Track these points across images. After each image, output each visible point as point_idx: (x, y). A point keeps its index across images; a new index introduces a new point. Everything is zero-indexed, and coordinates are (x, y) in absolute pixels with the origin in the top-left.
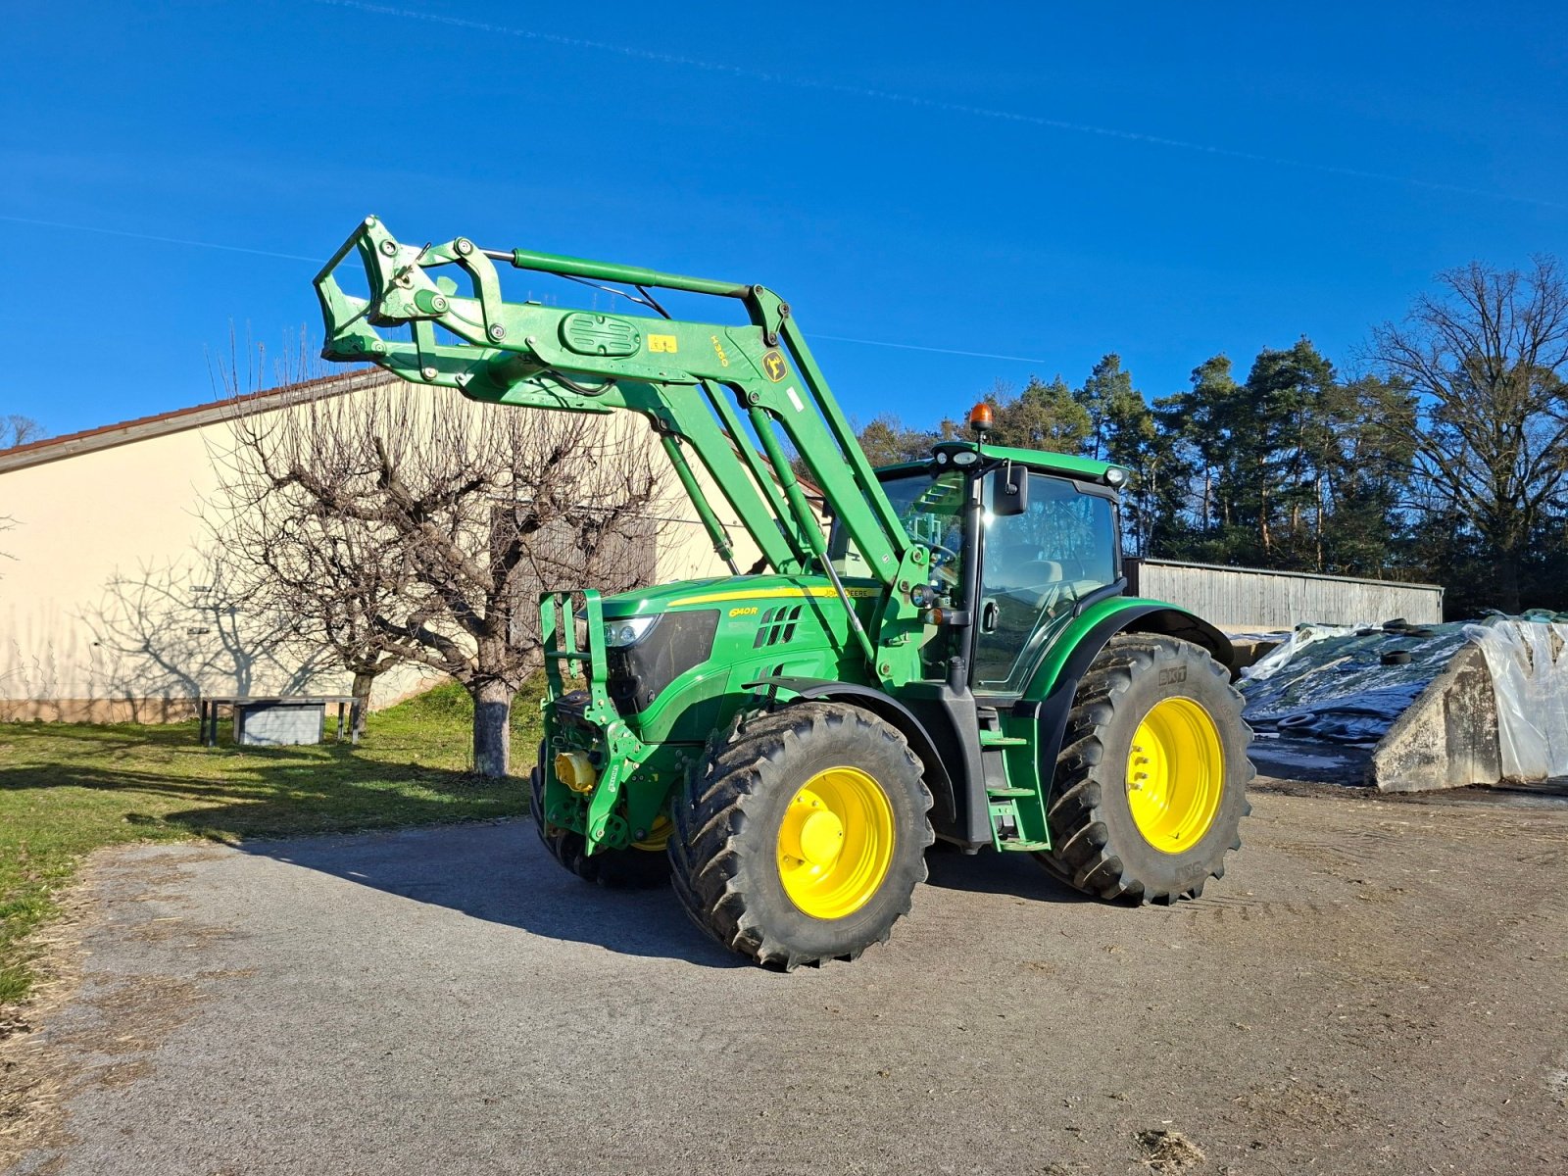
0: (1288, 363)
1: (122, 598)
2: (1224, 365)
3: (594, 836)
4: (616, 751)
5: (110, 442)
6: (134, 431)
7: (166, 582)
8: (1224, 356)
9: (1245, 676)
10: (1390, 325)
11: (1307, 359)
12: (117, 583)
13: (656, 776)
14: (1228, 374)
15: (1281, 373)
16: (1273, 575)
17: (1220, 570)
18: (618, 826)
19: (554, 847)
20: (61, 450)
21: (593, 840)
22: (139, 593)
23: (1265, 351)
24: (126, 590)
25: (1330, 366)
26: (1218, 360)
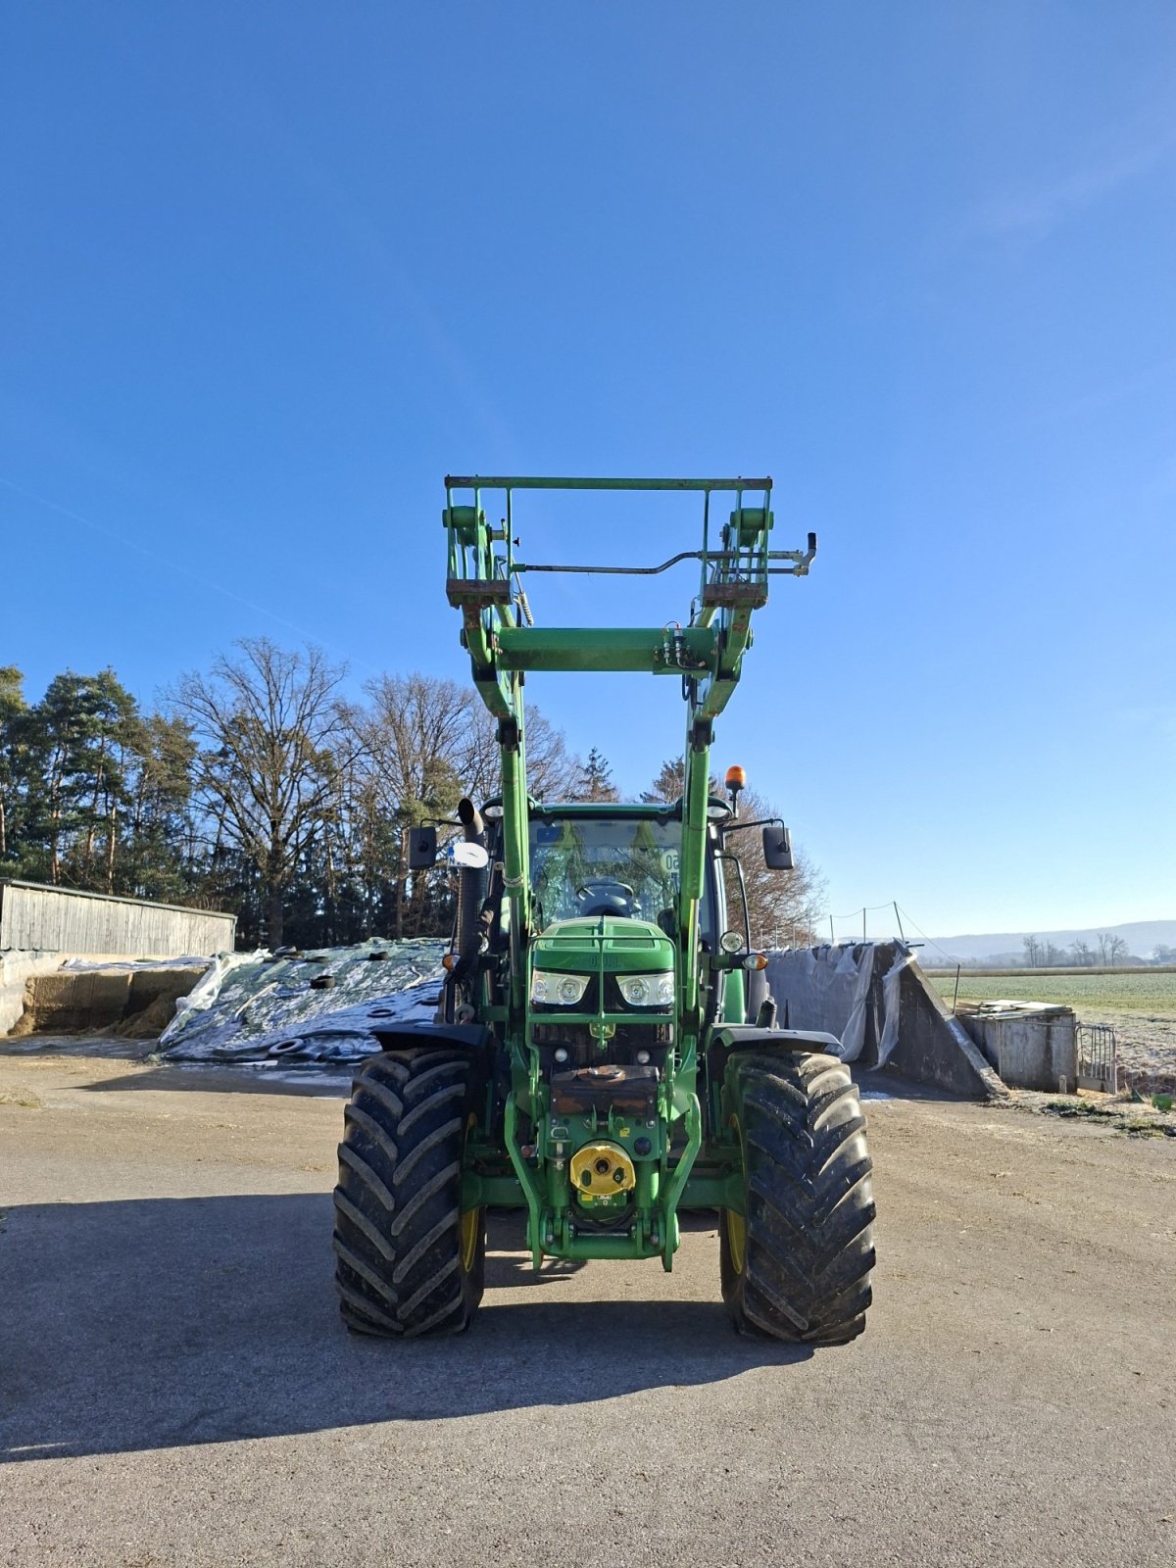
0: (94, 689)
2: (17, 677)
8: (18, 668)
9: (185, 1007)
10: (198, 676)
11: (114, 690)
14: (20, 688)
15: (86, 698)
16: (118, 902)
17: (76, 895)
23: (69, 673)
25: (134, 700)
26: (10, 670)
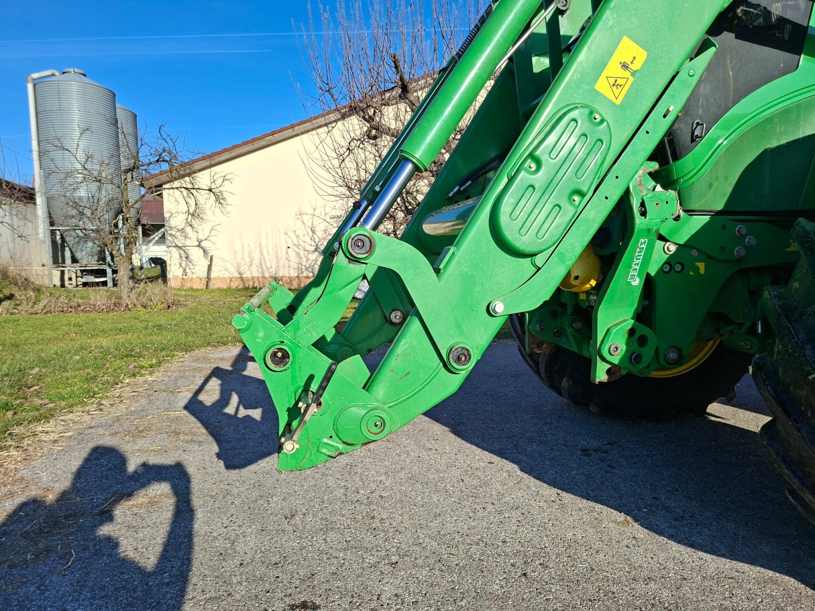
1: (303, 223)
3: (605, 353)
4: (644, 214)
5: (287, 136)
6: (298, 129)
7: (323, 214)
12: (300, 214)
13: (701, 266)
18: (643, 341)
19: (537, 364)
20: (263, 143)
21: (603, 359)
22: (311, 220)
24: (306, 218)
